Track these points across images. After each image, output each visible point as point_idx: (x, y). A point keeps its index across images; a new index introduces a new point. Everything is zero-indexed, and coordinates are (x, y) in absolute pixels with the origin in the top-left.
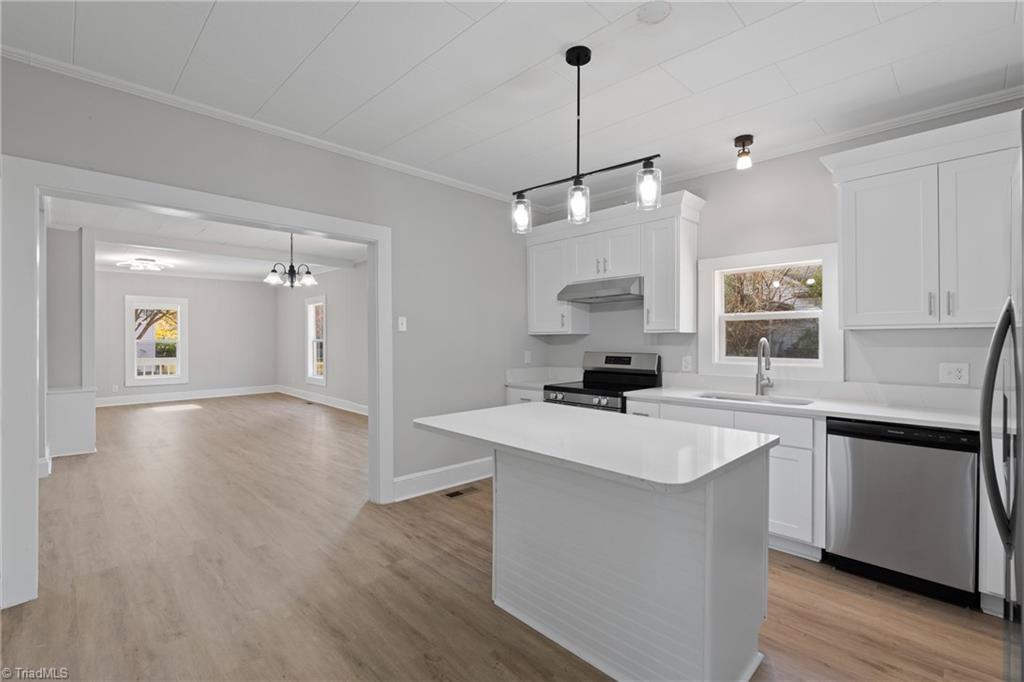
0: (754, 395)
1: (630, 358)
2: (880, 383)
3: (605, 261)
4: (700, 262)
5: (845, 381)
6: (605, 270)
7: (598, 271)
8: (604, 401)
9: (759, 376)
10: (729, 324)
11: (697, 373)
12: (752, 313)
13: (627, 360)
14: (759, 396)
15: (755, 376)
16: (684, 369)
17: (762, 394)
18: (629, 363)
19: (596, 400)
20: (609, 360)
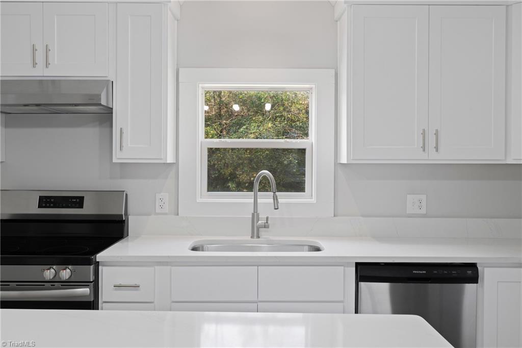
0: (249, 238)
1: (82, 199)
2: (363, 216)
3: (47, 50)
4: (181, 70)
5: (334, 216)
6: (47, 65)
7: (34, 64)
8: (65, 274)
9: (255, 216)
10: (212, 152)
11: (178, 214)
12: (241, 140)
13: (78, 201)
14: (255, 239)
15: (251, 216)
16: (158, 210)
17: (258, 237)
18: (81, 206)
19: (49, 274)
20: (45, 201)
